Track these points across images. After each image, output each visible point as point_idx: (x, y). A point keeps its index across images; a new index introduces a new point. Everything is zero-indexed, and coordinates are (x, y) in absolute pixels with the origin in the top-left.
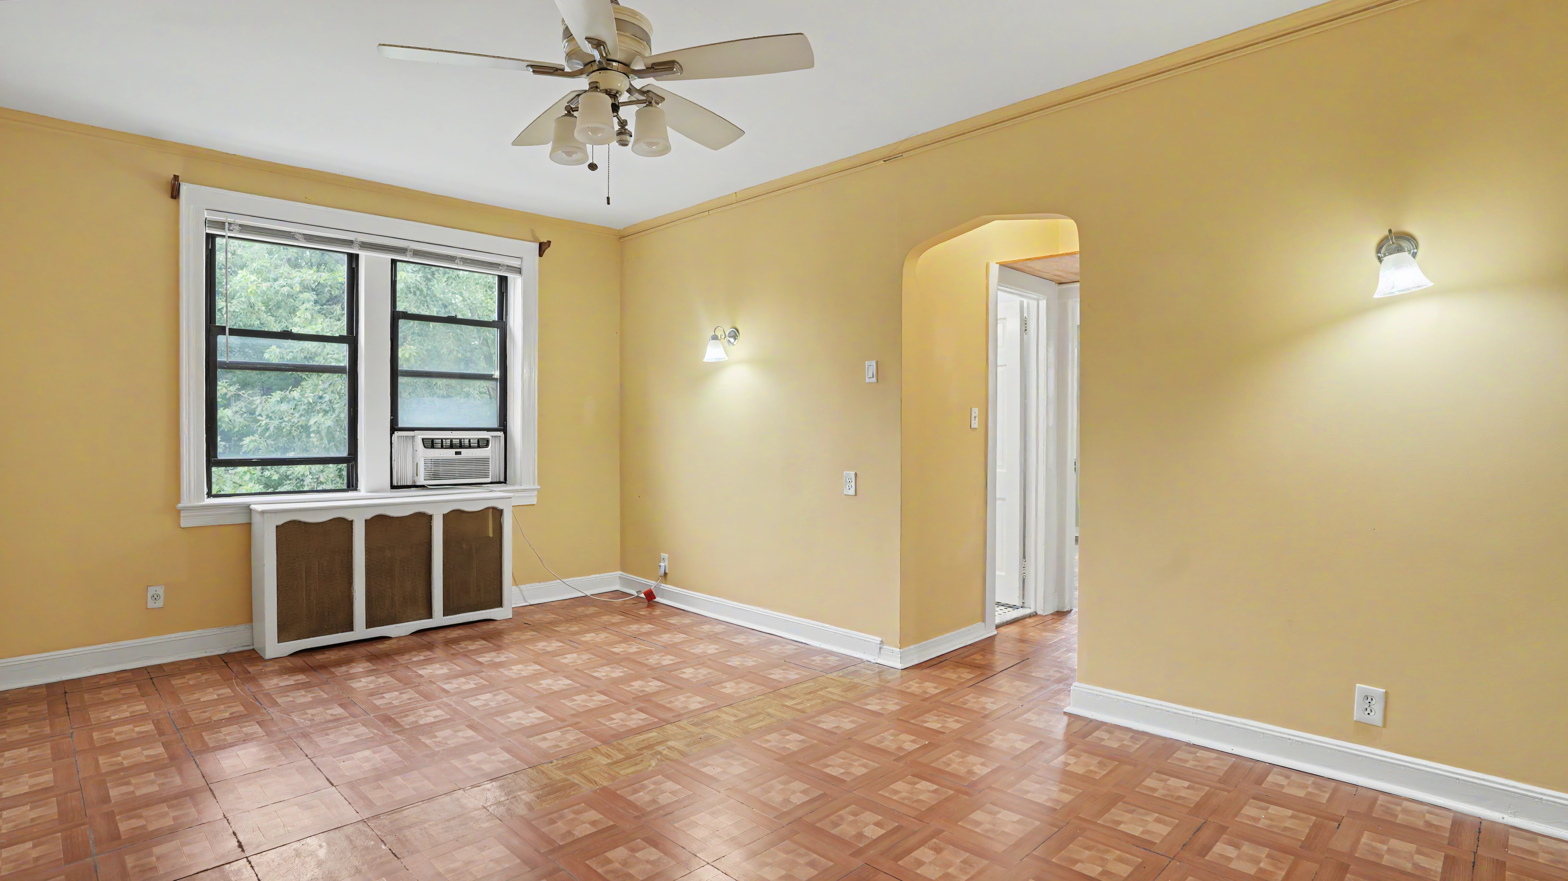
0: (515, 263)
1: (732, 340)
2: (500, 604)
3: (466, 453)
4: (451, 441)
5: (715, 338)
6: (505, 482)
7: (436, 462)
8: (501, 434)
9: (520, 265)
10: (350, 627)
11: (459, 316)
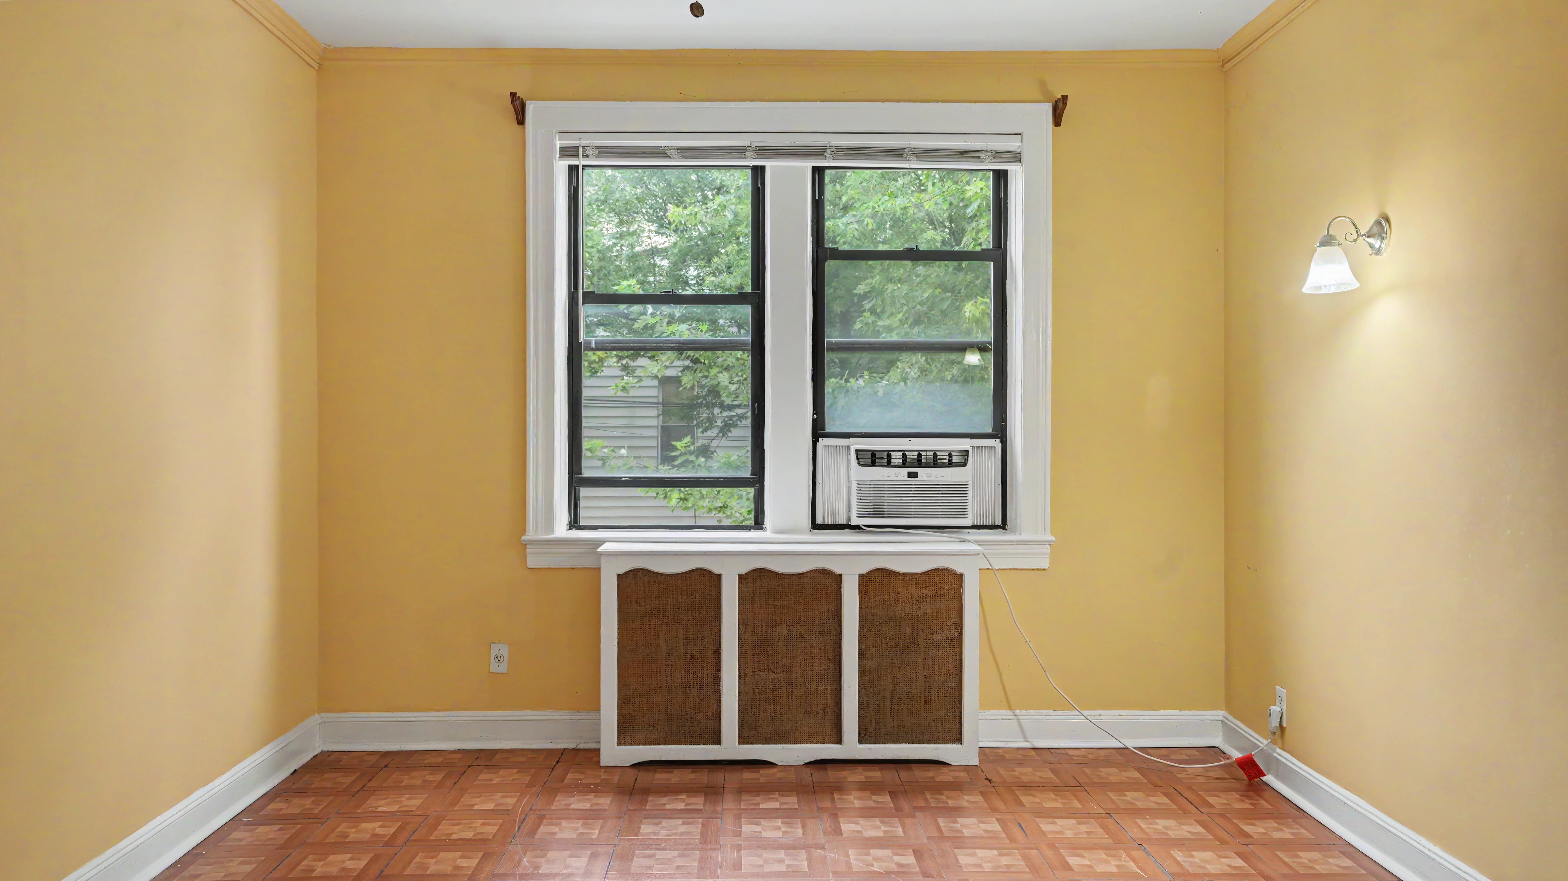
0: (1012, 145)
1: (1376, 243)
2: (958, 738)
3: (926, 475)
4: (904, 456)
5: (1328, 241)
6: (1003, 526)
7: (878, 488)
8: (996, 443)
9: (1019, 147)
10: (716, 739)
11: (923, 247)
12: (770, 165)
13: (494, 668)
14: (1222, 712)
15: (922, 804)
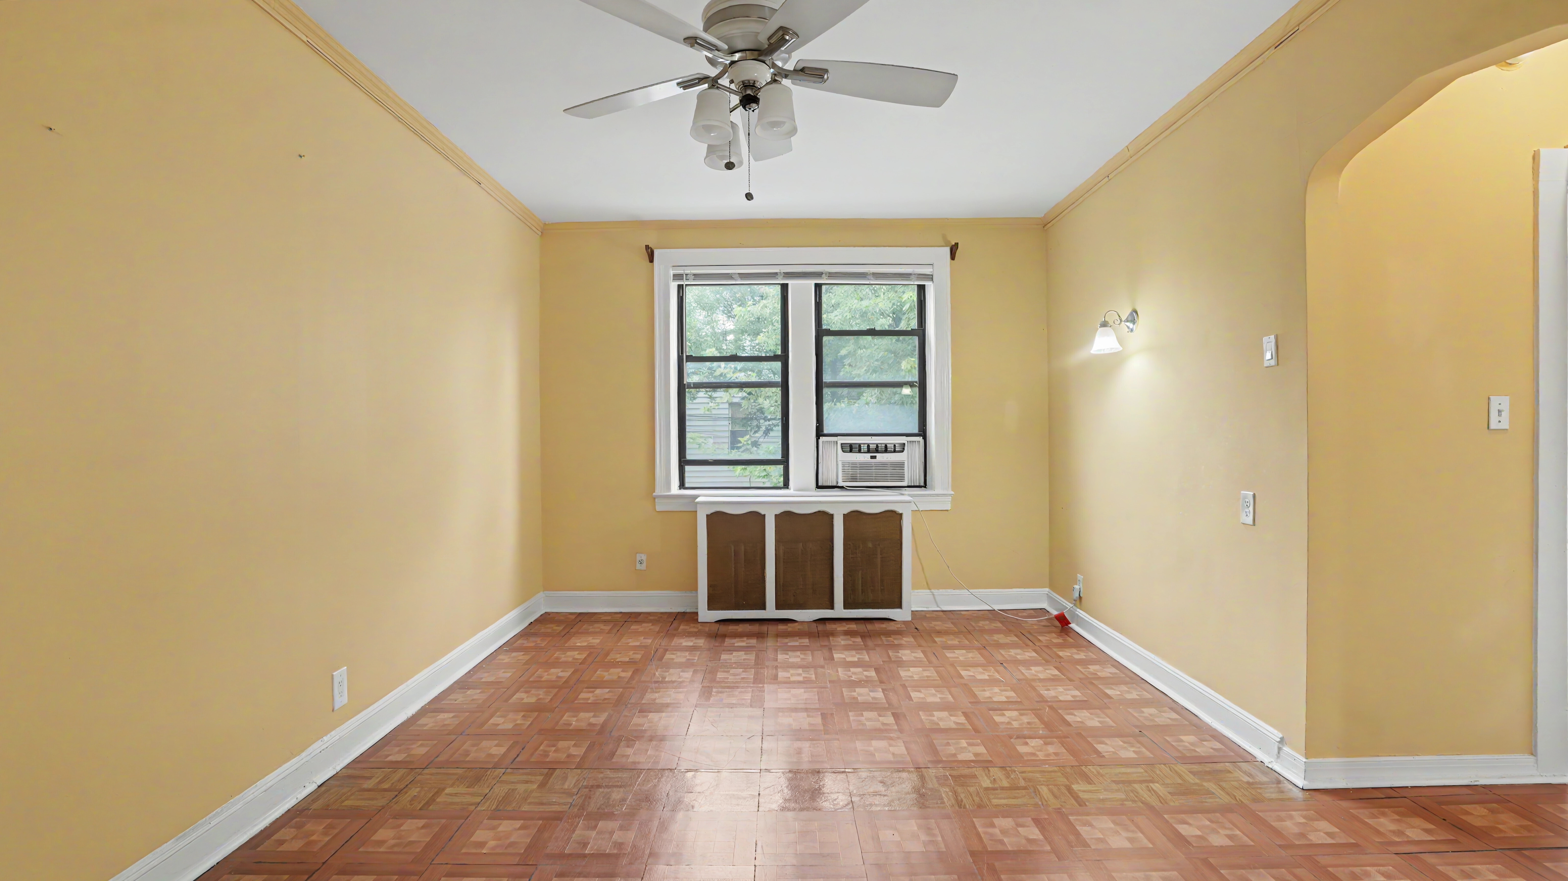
0: (927, 271)
1: (1131, 325)
2: (900, 606)
3: (881, 457)
4: (868, 446)
5: (1104, 324)
6: (925, 486)
7: (854, 465)
8: (920, 439)
9: (932, 272)
10: (763, 607)
11: (878, 328)
12: (791, 283)
13: (638, 566)
14: (1047, 589)
15: (880, 643)
